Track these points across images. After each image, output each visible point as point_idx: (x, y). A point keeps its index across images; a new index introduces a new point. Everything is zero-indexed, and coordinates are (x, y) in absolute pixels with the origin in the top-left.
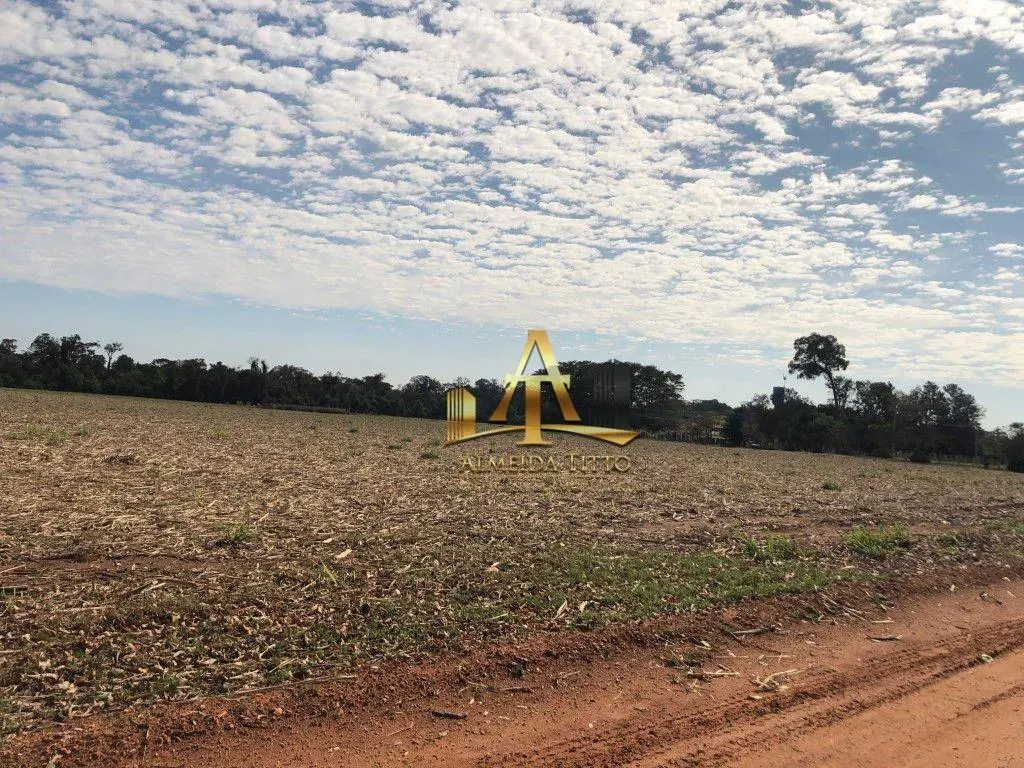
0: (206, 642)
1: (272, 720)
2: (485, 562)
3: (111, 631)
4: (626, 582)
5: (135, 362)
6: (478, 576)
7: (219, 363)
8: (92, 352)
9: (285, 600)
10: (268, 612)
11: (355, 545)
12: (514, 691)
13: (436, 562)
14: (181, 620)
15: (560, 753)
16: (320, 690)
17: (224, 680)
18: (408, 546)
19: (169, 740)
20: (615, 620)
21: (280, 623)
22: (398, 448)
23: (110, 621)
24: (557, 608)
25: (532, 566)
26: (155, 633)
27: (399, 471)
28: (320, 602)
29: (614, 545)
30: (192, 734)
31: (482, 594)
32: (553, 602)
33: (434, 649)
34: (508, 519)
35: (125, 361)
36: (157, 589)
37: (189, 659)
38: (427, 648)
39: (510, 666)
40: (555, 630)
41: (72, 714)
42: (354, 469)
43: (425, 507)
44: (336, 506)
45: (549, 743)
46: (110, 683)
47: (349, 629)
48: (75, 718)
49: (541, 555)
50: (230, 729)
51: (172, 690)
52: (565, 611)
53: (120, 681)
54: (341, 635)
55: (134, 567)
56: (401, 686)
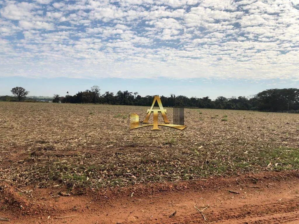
0: (165, 168)
1: (184, 189)
2: (243, 151)
3: (142, 164)
4: (292, 158)
5: (141, 97)
6: (241, 155)
7: (163, 96)
8: (131, 95)
9: (185, 159)
10: (181, 161)
11: (203, 145)
12: (254, 187)
13: (228, 150)
14: (159, 162)
15: (270, 206)
16: (196, 183)
17: (171, 178)
18: (219, 146)
19: (159, 191)
20: (288, 169)
21: (184, 164)
22: (215, 118)
23: (142, 162)
24: (268, 165)
25: (259, 152)
26: (153, 166)
27: (215, 125)
28: (195, 160)
29: (287, 147)
30: (164, 191)
31: (243, 159)
32: (266, 163)
33: (228, 174)
34: (250, 139)
35: (139, 97)
36: (152, 155)
37: (162, 172)
38: (226, 174)
39: (252, 180)
40: (267, 171)
41: (136, 183)
42: (201, 124)
43: (224, 135)
44: (197, 134)
45: (266, 203)
46: (144, 177)
47: (203, 167)
48: (136, 184)
49: (262, 149)
50: (174, 190)
51: (158, 180)
52: (270, 166)
53: (146, 176)
54: (201, 169)
55: (146, 149)
56: (219, 183)
